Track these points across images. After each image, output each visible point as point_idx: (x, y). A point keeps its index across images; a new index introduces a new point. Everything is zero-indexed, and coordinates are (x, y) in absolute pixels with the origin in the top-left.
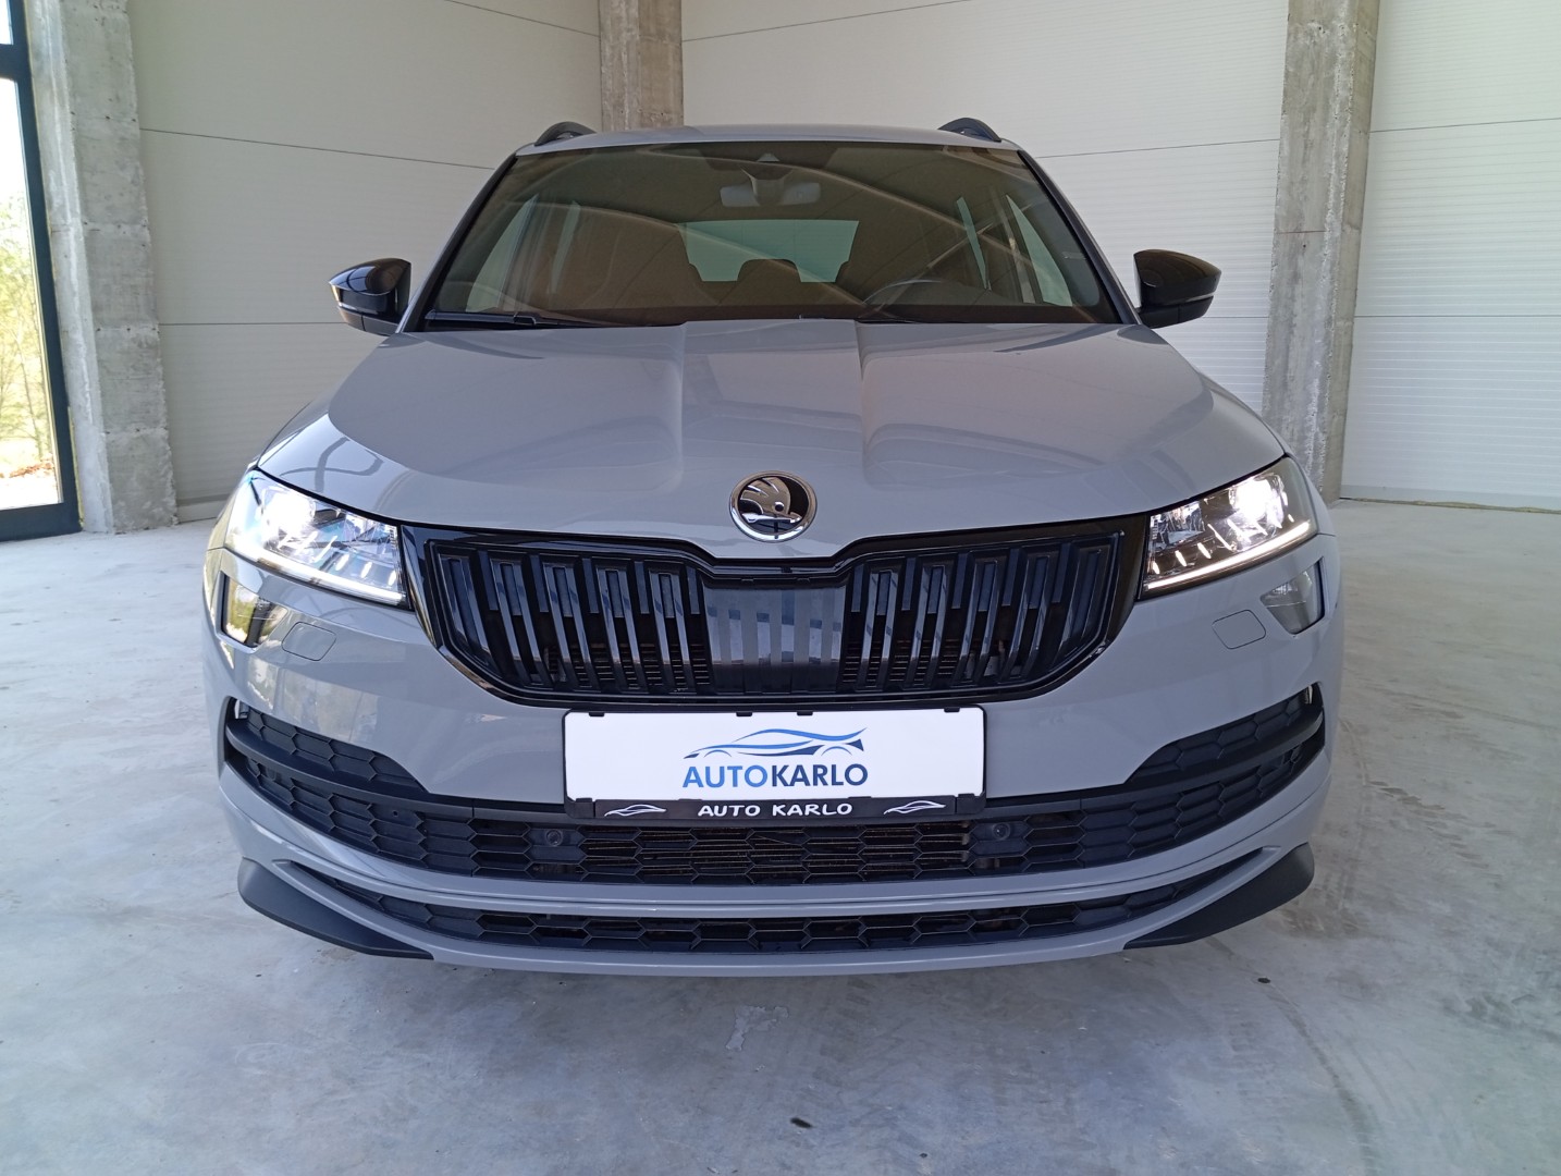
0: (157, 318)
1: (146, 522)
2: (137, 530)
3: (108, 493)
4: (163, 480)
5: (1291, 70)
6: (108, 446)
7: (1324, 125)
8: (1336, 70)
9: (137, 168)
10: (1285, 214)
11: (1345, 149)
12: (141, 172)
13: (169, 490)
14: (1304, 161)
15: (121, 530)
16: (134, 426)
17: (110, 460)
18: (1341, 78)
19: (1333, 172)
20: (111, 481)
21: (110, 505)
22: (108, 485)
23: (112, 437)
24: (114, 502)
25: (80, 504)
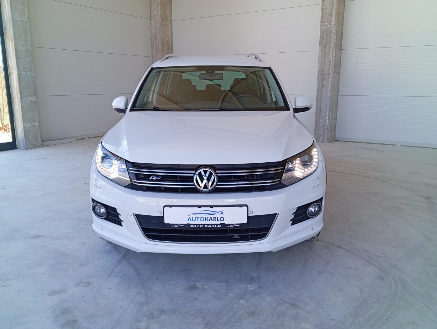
0: (36, 95)
1: (33, 147)
2: (31, 148)
3: (24, 139)
4: (38, 136)
5: (321, 34)
6: (24, 127)
7: (329, 48)
8: (332, 35)
9: (31, 58)
10: (320, 70)
11: (334, 55)
12: (32, 59)
13: (39, 138)
14: (325, 57)
15: (27, 149)
16: (30, 123)
17: (24, 131)
18: (333, 36)
19: (331, 60)
20: (25, 136)
21: (24, 142)
22: (24, 137)
23: (25, 125)
24: (25, 142)
25: (17, 142)
